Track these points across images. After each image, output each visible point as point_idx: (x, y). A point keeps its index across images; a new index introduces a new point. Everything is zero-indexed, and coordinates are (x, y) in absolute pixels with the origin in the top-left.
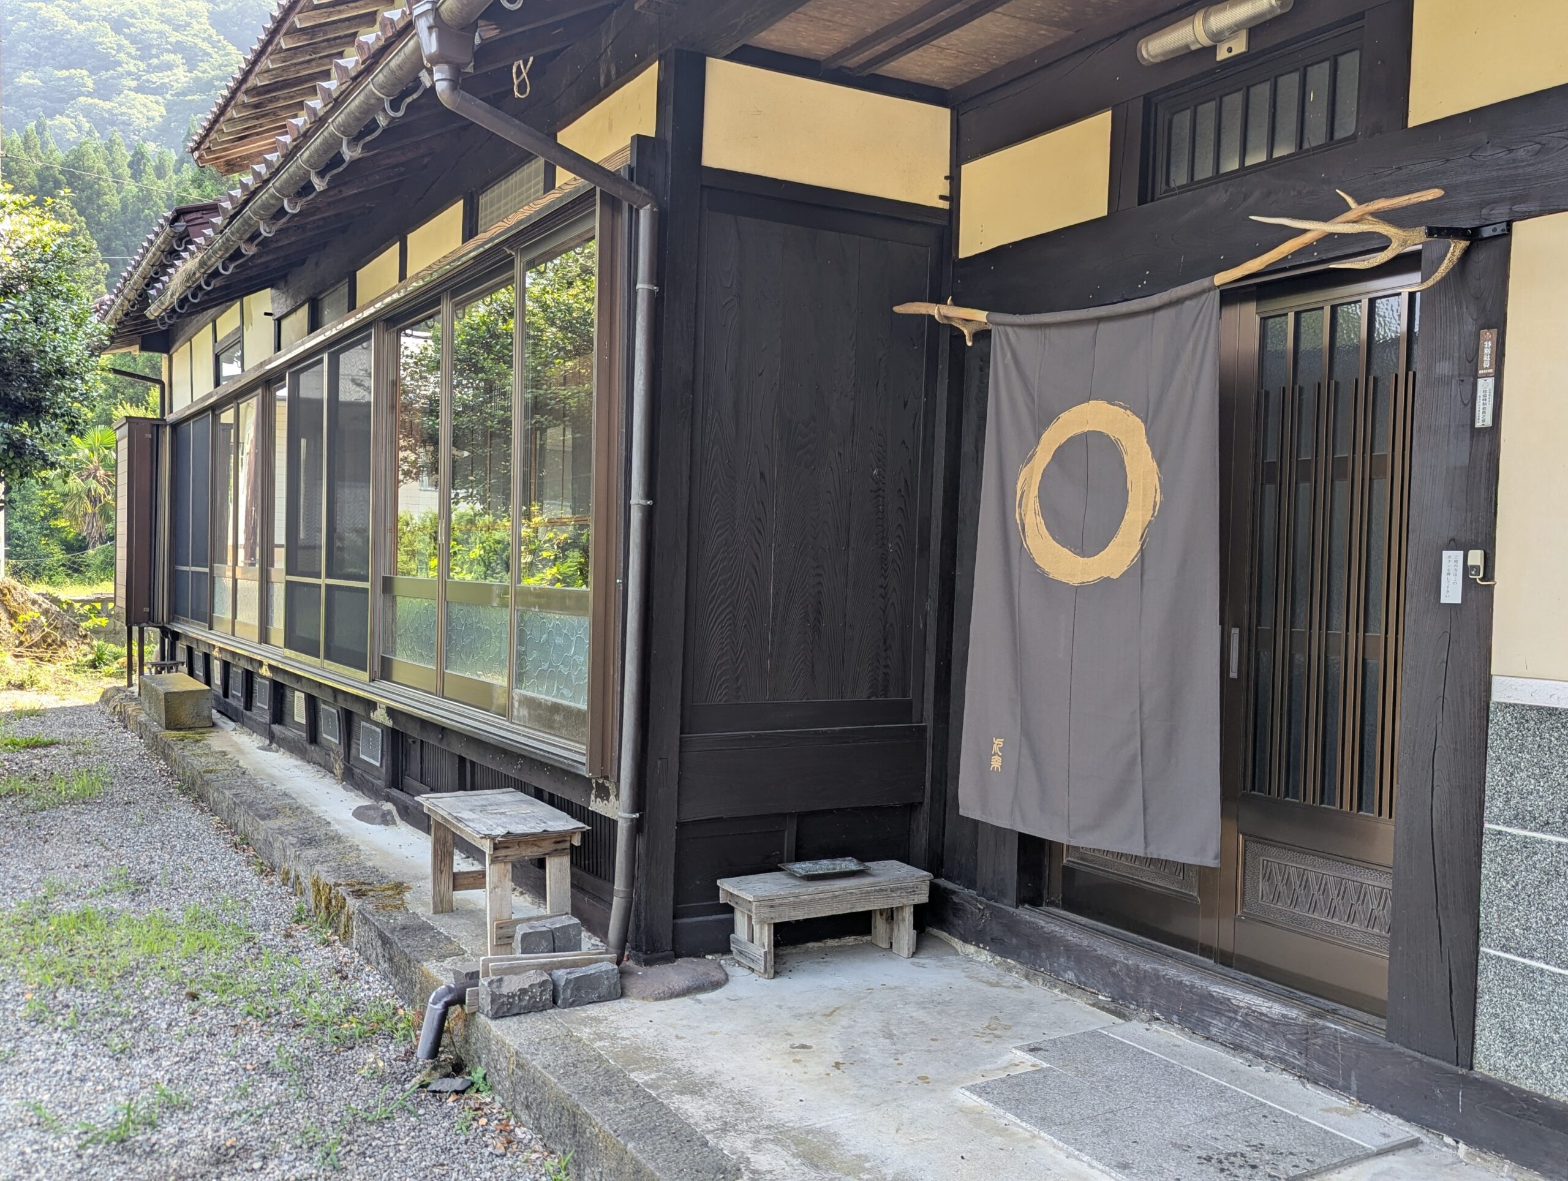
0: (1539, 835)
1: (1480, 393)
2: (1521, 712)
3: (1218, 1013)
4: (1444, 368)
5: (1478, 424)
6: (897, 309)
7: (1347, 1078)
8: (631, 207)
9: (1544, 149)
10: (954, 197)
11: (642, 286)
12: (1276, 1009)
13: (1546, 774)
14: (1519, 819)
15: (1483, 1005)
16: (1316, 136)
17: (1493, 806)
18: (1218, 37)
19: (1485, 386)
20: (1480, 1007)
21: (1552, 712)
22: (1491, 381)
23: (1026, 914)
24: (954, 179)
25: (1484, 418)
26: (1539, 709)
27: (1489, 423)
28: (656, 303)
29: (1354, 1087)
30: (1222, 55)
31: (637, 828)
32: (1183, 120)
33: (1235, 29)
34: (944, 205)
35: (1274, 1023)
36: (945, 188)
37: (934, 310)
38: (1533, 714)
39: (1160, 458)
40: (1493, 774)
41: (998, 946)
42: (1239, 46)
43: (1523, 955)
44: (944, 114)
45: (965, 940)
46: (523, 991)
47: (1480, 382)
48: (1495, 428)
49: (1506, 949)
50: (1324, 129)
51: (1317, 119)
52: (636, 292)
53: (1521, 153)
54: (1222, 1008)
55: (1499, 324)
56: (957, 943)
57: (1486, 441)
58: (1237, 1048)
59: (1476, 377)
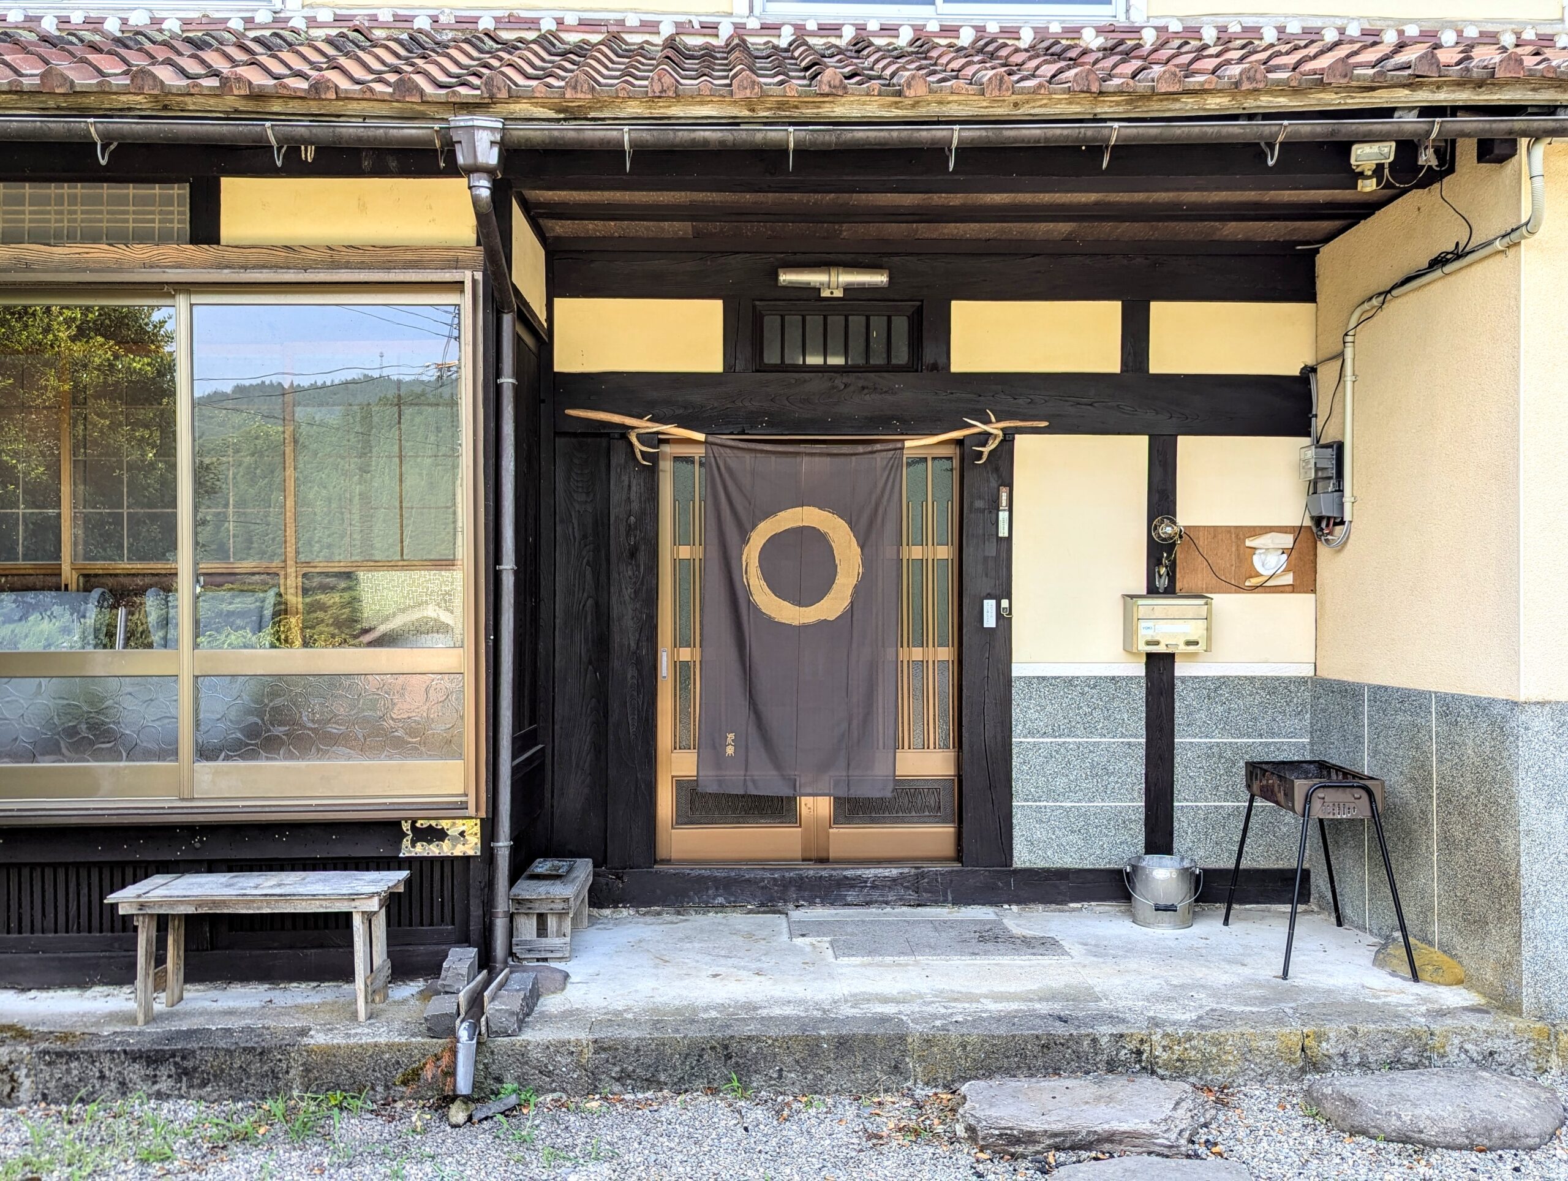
0: (1041, 740)
1: (1001, 518)
2: (1029, 680)
3: (853, 886)
4: (979, 504)
5: (1000, 535)
7: (945, 895)
9: (1032, 402)
13: (1043, 708)
14: (1031, 733)
15: (1016, 832)
16: (878, 358)
17: (1017, 729)
19: (1003, 516)
20: (1015, 834)
21: (1044, 678)
22: (1007, 514)
25: (1003, 532)
26: (1038, 678)
27: (1006, 535)
29: (950, 898)
35: (894, 880)
38: (1035, 680)
40: (1016, 713)
42: (839, 294)
43: (1035, 801)
47: (1001, 513)
48: (1010, 538)
49: (1026, 800)
50: (883, 356)
53: (1020, 401)
55: (1010, 485)
57: (1004, 545)
58: (868, 903)
59: (998, 510)
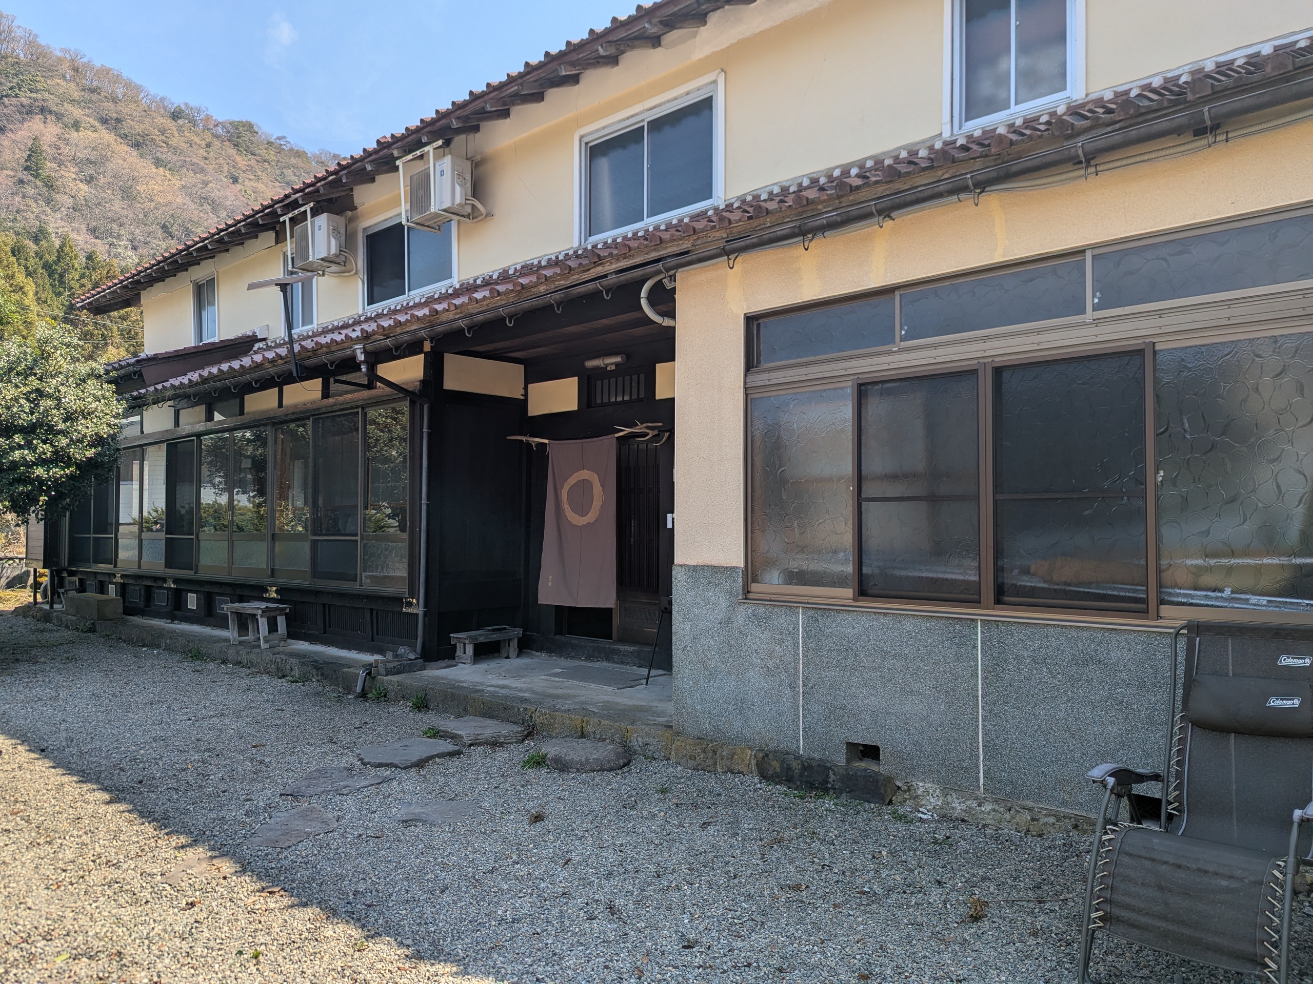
3: (616, 654)
6: (508, 438)
8: (420, 404)
10: (526, 395)
11: (425, 430)
12: (632, 649)
16: (635, 397)
18: (607, 365)
23: (558, 637)
24: (526, 389)
28: (429, 435)
30: (609, 369)
31: (425, 614)
32: (599, 383)
33: (612, 364)
34: (522, 398)
35: (631, 652)
36: (523, 392)
37: (524, 439)
39: (602, 486)
41: (550, 651)
42: (613, 367)
44: (522, 366)
45: (537, 651)
46: (395, 667)
50: (636, 395)
51: (635, 391)
52: (423, 432)
54: (617, 652)
56: (534, 653)
58: (622, 663)
